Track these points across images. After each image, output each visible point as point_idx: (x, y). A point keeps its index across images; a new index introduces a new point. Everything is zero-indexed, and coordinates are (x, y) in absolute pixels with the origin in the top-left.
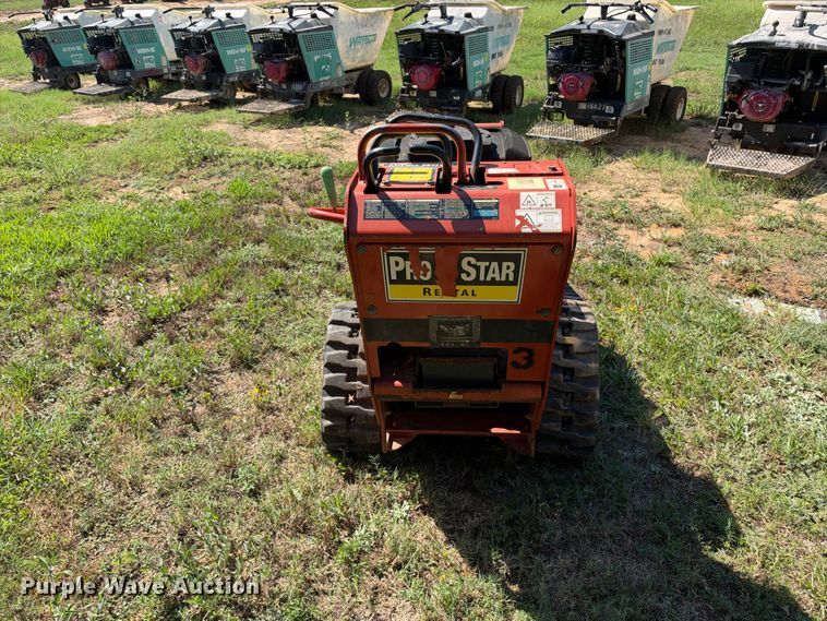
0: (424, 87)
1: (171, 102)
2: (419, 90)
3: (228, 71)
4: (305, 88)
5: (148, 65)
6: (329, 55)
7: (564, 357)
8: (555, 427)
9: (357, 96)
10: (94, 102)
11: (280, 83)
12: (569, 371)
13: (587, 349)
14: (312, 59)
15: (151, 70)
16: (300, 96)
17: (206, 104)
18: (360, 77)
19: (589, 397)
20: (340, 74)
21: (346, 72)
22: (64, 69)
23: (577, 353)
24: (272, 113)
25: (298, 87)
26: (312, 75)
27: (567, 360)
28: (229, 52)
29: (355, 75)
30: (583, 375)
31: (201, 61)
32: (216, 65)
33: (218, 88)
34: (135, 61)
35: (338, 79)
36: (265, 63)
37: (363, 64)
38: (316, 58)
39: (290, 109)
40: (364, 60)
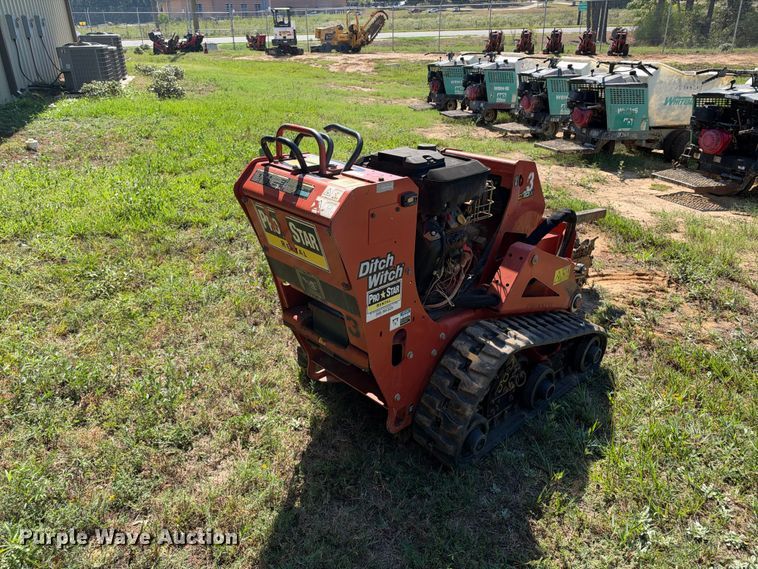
0: (708, 152)
1: (501, 131)
2: (703, 154)
3: (552, 113)
4: (600, 135)
5: (500, 100)
6: (636, 110)
7: (459, 368)
8: (426, 422)
9: (661, 151)
10: (448, 123)
11: (582, 127)
12: (456, 382)
13: (480, 370)
14: (615, 111)
15: (501, 104)
16: (594, 142)
17: (528, 138)
18: (670, 135)
19: (459, 410)
20: (644, 127)
21: (650, 128)
22: (447, 96)
23: (472, 370)
24: (559, 151)
25: (595, 133)
26: (610, 125)
27: (458, 371)
28: (558, 97)
29: (665, 133)
30: (465, 389)
31: (534, 102)
32: (544, 107)
33: (540, 126)
34: (490, 95)
35: (641, 133)
36: (576, 108)
37: (677, 123)
38: (619, 110)
39: (578, 151)
40: (678, 120)
